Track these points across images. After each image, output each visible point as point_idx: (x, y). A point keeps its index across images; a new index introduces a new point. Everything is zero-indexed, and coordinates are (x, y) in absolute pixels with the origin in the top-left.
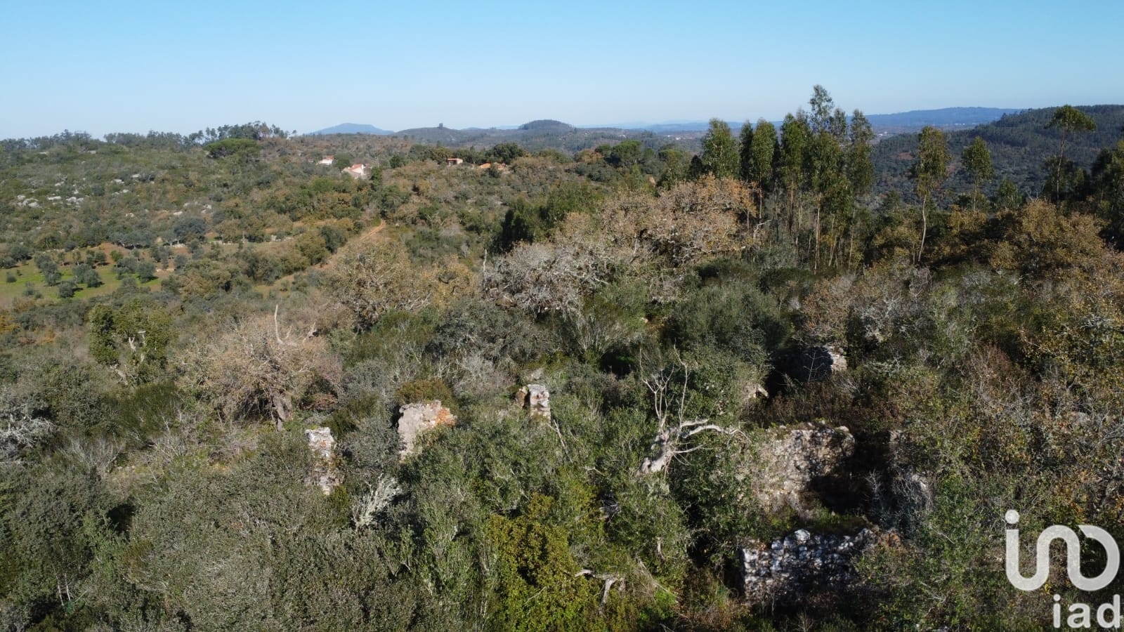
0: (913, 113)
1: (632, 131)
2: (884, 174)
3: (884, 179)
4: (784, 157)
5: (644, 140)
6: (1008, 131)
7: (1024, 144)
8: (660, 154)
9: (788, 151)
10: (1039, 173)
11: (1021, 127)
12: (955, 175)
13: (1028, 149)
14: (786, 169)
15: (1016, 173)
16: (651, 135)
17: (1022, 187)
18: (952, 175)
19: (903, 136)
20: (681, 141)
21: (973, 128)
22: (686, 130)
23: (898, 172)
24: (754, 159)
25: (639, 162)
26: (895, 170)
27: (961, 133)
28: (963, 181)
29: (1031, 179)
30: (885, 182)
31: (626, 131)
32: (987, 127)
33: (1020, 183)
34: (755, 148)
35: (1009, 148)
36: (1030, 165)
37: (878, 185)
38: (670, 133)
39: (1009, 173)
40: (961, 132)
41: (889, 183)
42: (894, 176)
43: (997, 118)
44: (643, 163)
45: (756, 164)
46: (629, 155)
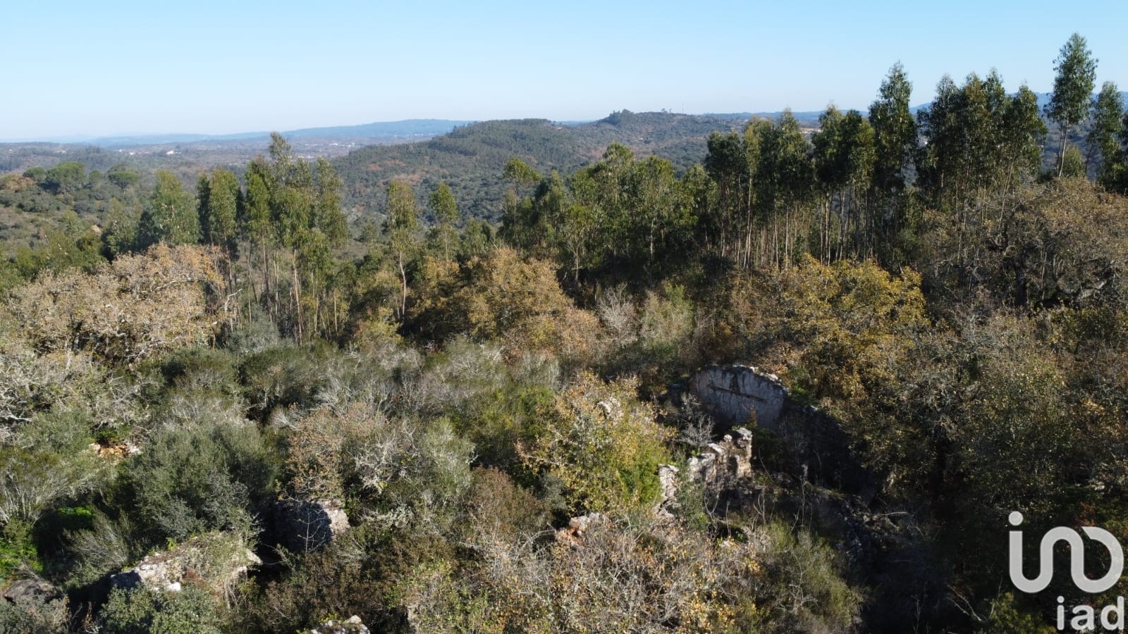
0: (375, 124)
1: (72, 145)
2: (358, 185)
3: (358, 191)
4: (250, 211)
5: (90, 156)
6: (460, 142)
7: (474, 154)
8: (110, 177)
9: (252, 204)
10: (490, 179)
11: (471, 138)
12: (421, 184)
13: (479, 158)
14: (253, 223)
15: (472, 180)
16: (98, 150)
17: (478, 192)
18: (419, 184)
19: (371, 147)
20: (136, 157)
21: (431, 139)
22: (140, 143)
23: (370, 182)
24: (215, 215)
25: (85, 187)
26: (367, 180)
27: (421, 145)
28: (429, 189)
29: (485, 185)
30: (360, 192)
31: (65, 147)
32: (441, 139)
33: (476, 189)
34: (214, 203)
35: (463, 157)
36: (482, 172)
37: (353, 196)
38: (122, 147)
39: (466, 180)
40: (421, 143)
41: (363, 194)
42: (367, 187)
43: (450, 130)
44: (90, 188)
45: (217, 221)
46: (70, 179)
